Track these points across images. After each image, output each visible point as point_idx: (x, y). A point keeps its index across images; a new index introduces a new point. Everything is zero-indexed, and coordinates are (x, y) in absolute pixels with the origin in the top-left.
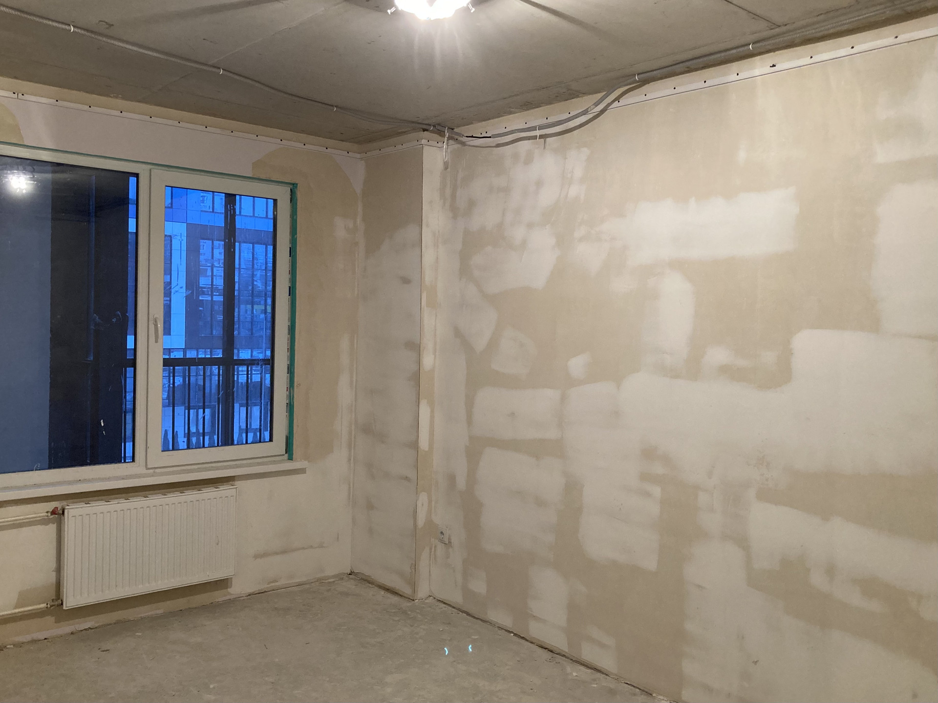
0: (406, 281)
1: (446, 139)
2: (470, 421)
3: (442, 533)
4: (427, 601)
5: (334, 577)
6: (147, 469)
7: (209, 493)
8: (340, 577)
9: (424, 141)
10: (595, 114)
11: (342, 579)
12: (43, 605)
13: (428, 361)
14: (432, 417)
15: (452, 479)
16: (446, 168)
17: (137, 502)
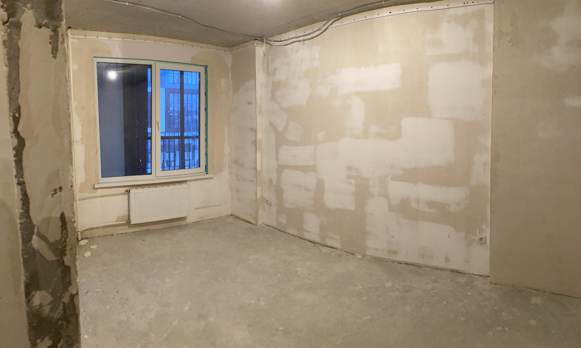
0: (250, 103)
1: (265, 43)
2: (277, 159)
3: (267, 201)
4: (262, 226)
5: (225, 216)
6: (156, 177)
7: (178, 186)
8: (228, 216)
9: (256, 45)
10: (323, 30)
11: (228, 217)
12: (125, 222)
13: (260, 136)
14: (262, 157)
15: (271, 181)
16: (264, 56)
17: (153, 189)
